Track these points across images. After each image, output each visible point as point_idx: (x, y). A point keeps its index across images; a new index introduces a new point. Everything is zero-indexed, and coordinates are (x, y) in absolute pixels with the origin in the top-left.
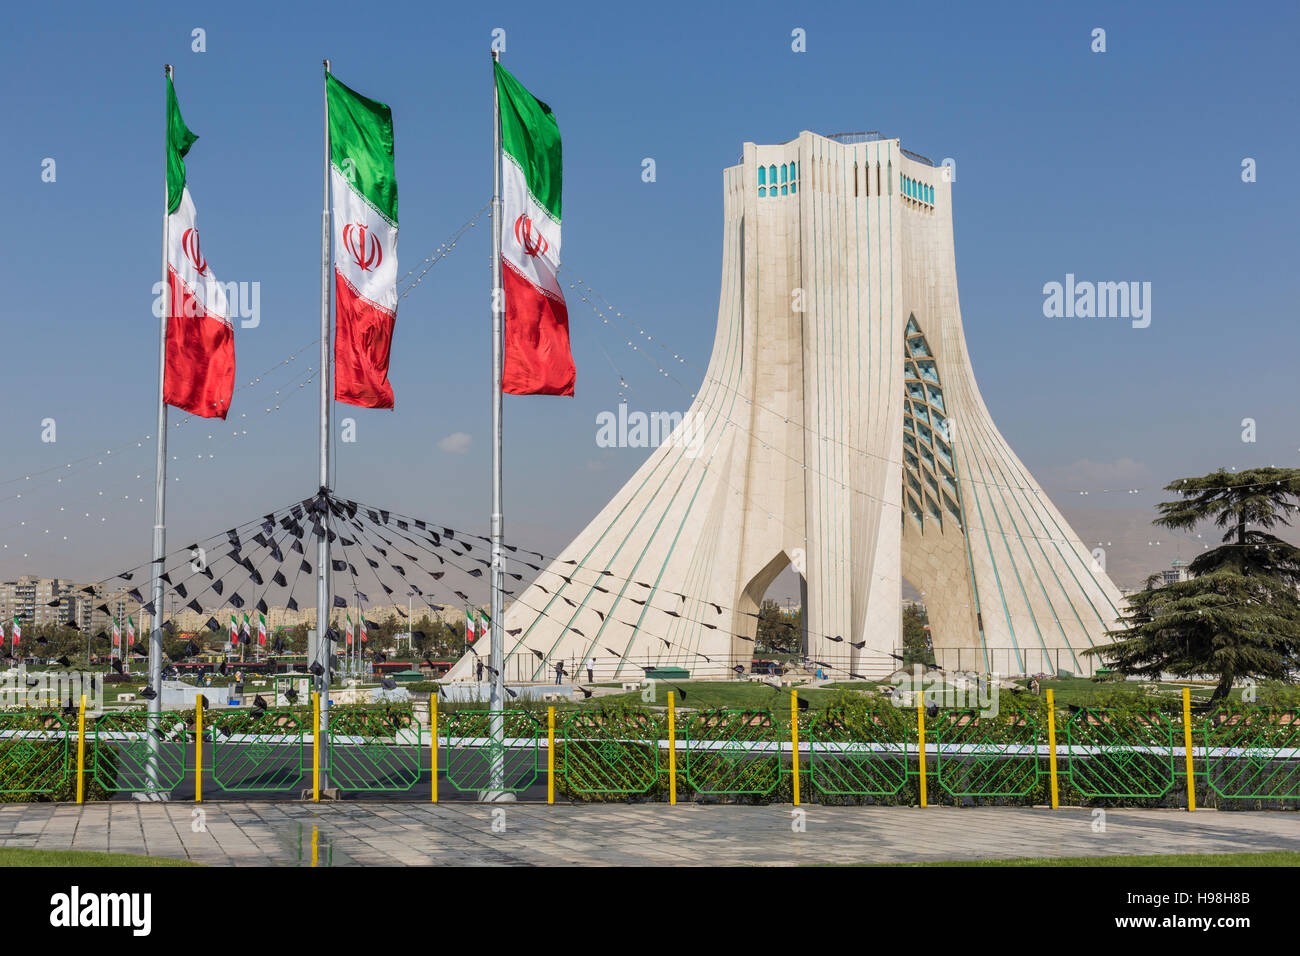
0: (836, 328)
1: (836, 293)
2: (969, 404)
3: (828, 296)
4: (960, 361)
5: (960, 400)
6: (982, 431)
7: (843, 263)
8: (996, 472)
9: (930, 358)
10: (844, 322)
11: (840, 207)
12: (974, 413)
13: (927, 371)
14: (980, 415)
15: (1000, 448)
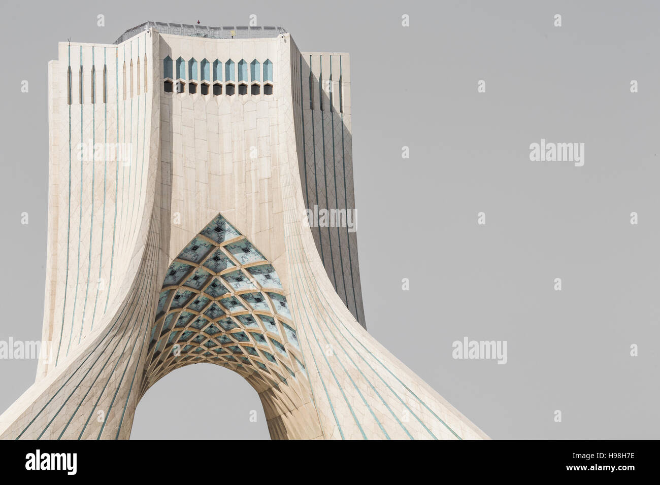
0: (95, 252)
1: (99, 213)
2: (321, 309)
3: (87, 217)
4: (304, 260)
5: (307, 305)
6: (340, 338)
7: (111, 177)
8: (363, 386)
9: (267, 263)
10: (108, 243)
11: (109, 115)
12: (328, 321)
13: (268, 277)
14: (338, 322)
15: (368, 357)
